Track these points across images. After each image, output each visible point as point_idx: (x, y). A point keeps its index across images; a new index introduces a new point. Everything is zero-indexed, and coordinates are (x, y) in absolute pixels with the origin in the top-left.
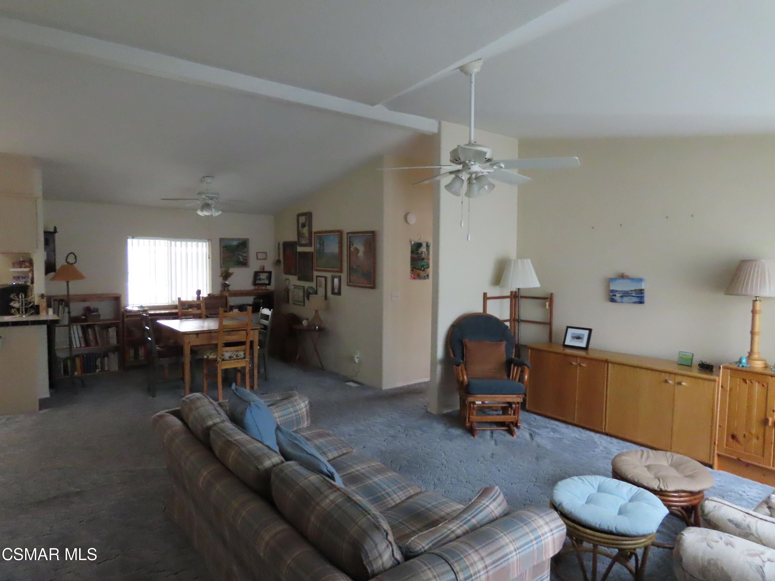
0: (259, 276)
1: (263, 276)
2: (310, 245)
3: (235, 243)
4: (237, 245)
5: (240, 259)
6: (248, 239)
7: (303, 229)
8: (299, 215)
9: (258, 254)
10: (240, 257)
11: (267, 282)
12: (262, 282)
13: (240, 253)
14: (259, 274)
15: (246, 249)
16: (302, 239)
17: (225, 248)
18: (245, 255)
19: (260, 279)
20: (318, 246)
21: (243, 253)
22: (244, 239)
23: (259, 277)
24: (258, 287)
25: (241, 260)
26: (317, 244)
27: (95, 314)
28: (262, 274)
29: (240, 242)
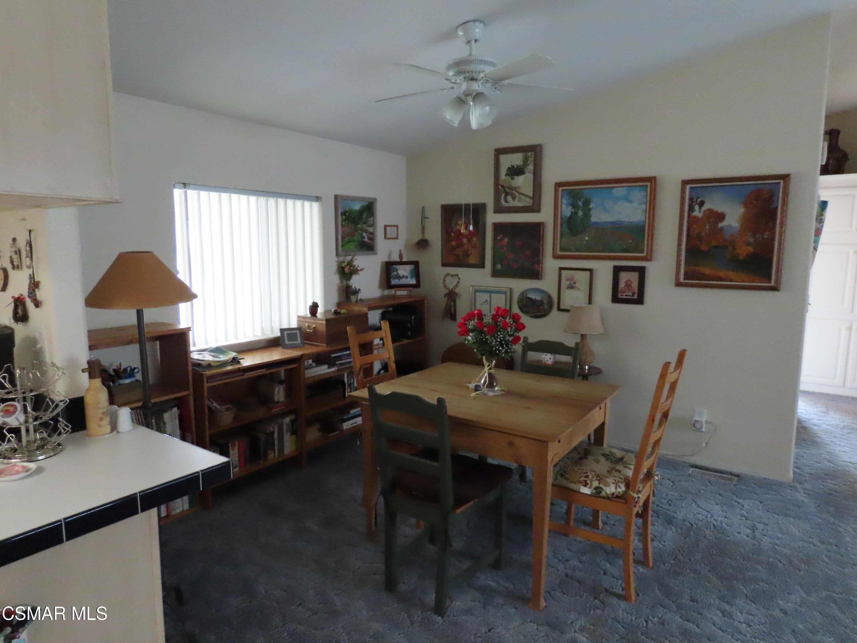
0: (397, 270)
1: (404, 271)
2: (535, 208)
3: (357, 207)
4: (359, 210)
5: (364, 238)
6: (376, 199)
7: (513, 179)
8: (499, 152)
9: (388, 228)
10: (364, 234)
11: (413, 282)
12: (403, 281)
13: (365, 226)
14: (395, 266)
15: (372, 219)
16: (509, 198)
17: (344, 217)
18: (371, 230)
19: (398, 277)
20: (567, 211)
21: (368, 226)
22: (370, 198)
23: (395, 273)
24: (395, 291)
25: (366, 240)
26: (564, 207)
27: (128, 381)
28: (398, 267)
29: (366, 203)
